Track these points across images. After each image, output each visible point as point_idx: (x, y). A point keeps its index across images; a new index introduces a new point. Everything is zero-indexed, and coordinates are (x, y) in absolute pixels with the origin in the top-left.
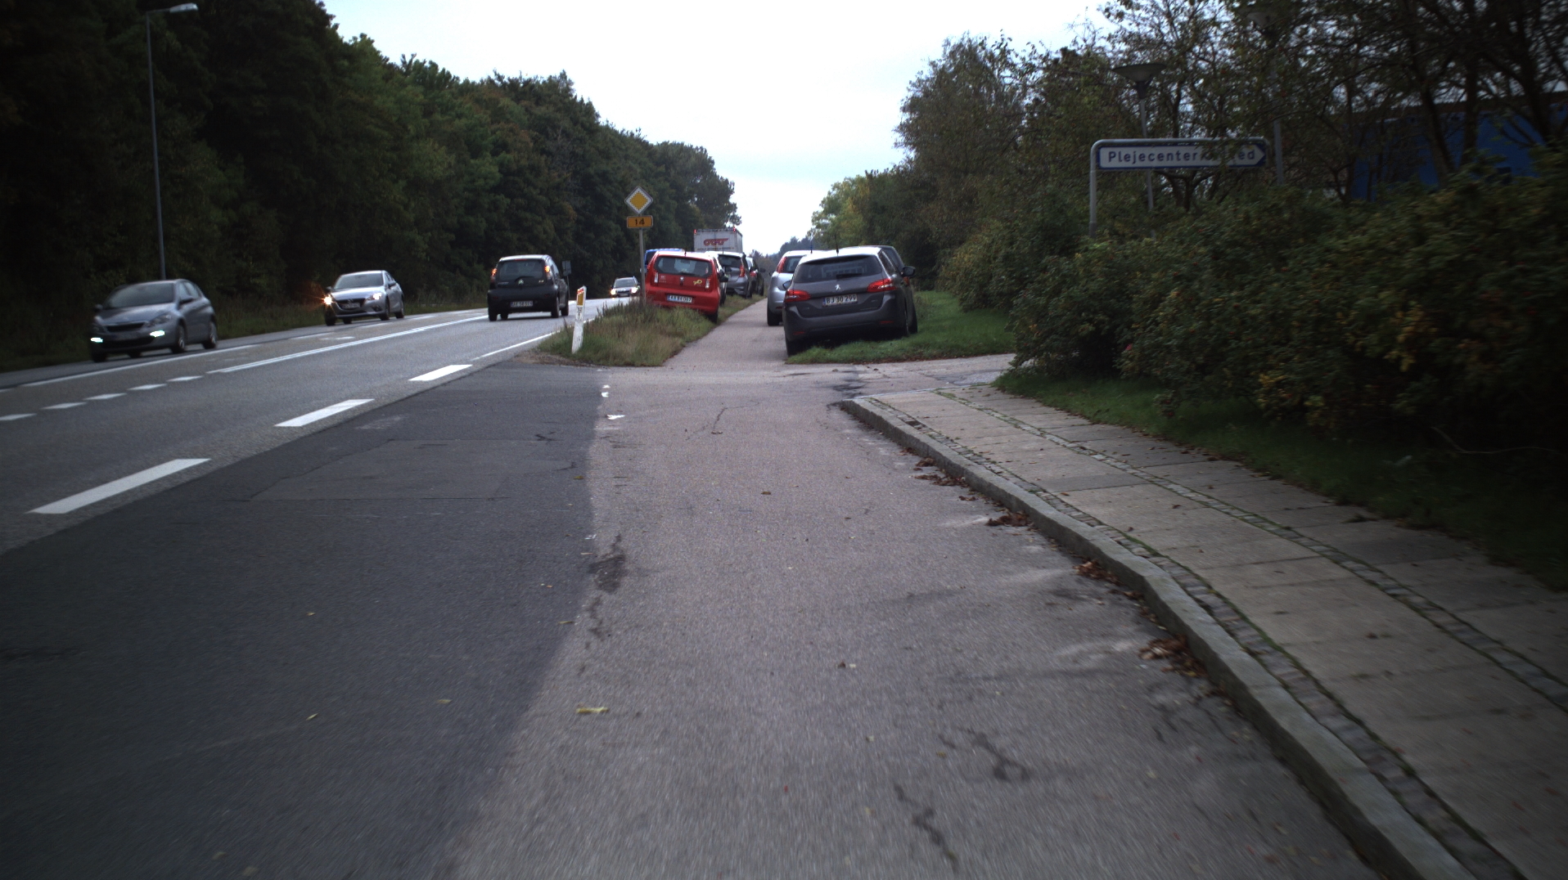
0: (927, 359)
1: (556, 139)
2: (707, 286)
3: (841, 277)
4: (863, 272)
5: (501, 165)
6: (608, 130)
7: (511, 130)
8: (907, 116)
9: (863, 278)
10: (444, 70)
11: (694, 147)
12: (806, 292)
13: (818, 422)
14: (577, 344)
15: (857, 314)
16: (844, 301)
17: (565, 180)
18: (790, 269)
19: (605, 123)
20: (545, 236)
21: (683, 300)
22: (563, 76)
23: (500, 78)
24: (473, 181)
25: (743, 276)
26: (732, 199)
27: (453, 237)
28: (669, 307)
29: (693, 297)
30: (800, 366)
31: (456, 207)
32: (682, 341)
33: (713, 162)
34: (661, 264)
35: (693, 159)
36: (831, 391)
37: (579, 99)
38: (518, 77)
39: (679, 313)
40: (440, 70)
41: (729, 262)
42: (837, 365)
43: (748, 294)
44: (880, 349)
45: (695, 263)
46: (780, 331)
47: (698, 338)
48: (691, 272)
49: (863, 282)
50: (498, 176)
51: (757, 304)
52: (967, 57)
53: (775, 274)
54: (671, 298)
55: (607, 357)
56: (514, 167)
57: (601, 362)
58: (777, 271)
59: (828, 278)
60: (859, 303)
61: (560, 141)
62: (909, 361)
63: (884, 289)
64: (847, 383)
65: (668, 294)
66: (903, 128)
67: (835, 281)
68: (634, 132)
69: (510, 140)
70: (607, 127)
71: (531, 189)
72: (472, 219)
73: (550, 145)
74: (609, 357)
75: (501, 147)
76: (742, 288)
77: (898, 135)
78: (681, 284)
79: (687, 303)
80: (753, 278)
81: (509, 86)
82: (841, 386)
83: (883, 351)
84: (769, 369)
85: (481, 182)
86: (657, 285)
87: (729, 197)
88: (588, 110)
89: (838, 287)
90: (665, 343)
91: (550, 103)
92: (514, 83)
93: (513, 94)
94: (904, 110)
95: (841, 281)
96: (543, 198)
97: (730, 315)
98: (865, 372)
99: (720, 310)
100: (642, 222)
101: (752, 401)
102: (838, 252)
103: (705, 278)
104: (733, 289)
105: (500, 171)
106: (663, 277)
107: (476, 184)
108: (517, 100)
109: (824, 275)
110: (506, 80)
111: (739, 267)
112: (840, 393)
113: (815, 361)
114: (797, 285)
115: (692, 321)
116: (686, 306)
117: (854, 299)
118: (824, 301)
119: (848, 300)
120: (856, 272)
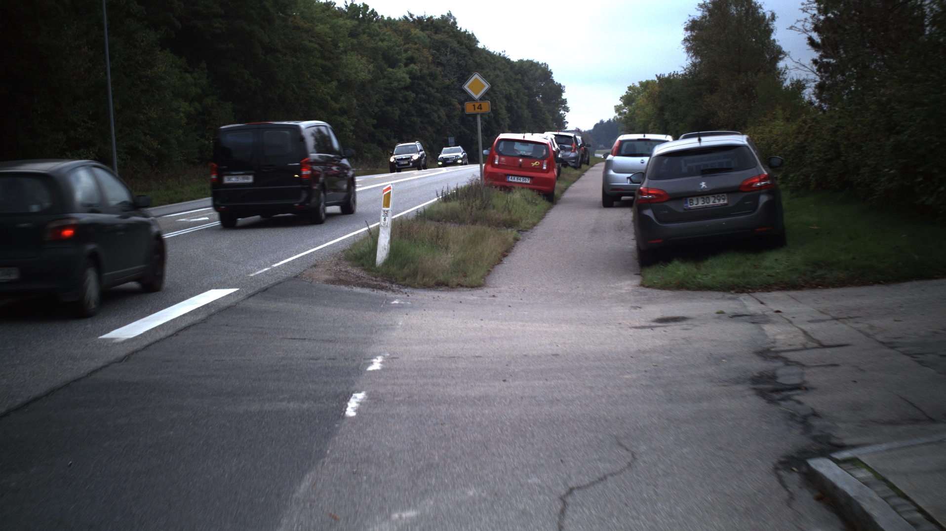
1: (446, 55)
2: (544, 168)
3: (706, 172)
4: (735, 165)
5: (410, 73)
6: (484, 51)
7: (418, 49)
9: (734, 174)
10: (373, 10)
11: (540, 63)
14: (382, 254)
15: (728, 219)
16: (711, 203)
17: (453, 83)
19: (482, 47)
20: (439, 120)
21: (521, 180)
22: (450, 14)
24: (391, 83)
25: (574, 152)
26: (564, 97)
29: (531, 178)
31: (378, 100)
32: (515, 230)
33: (552, 73)
34: (501, 147)
35: (540, 71)
37: (459, 29)
41: (563, 140)
43: (579, 165)
49: (734, 179)
50: (409, 80)
53: (609, 156)
54: (510, 179)
56: (419, 74)
58: (612, 154)
59: (690, 173)
60: (730, 205)
61: (449, 56)
63: (761, 187)
65: (507, 175)
66: (686, 41)
67: (700, 177)
68: (501, 53)
69: (416, 56)
71: (431, 89)
72: (390, 108)
73: (443, 59)
75: (410, 60)
79: (526, 184)
80: (582, 152)
81: (417, 21)
85: (395, 84)
86: (498, 166)
87: (561, 95)
88: (471, 38)
92: (420, 20)
93: (421, 26)
95: (707, 178)
96: (438, 95)
97: (566, 190)
98: (766, 318)
100: (480, 107)
102: (700, 140)
104: (567, 163)
105: (409, 77)
106: (503, 159)
107: (392, 85)
108: (423, 30)
109: (685, 170)
110: (415, 17)
111: (571, 144)
115: (529, 203)
116: (525, 186)
117: (724, 199)
118: (686, 203)
119: (717, 201)
120: (725, 166)
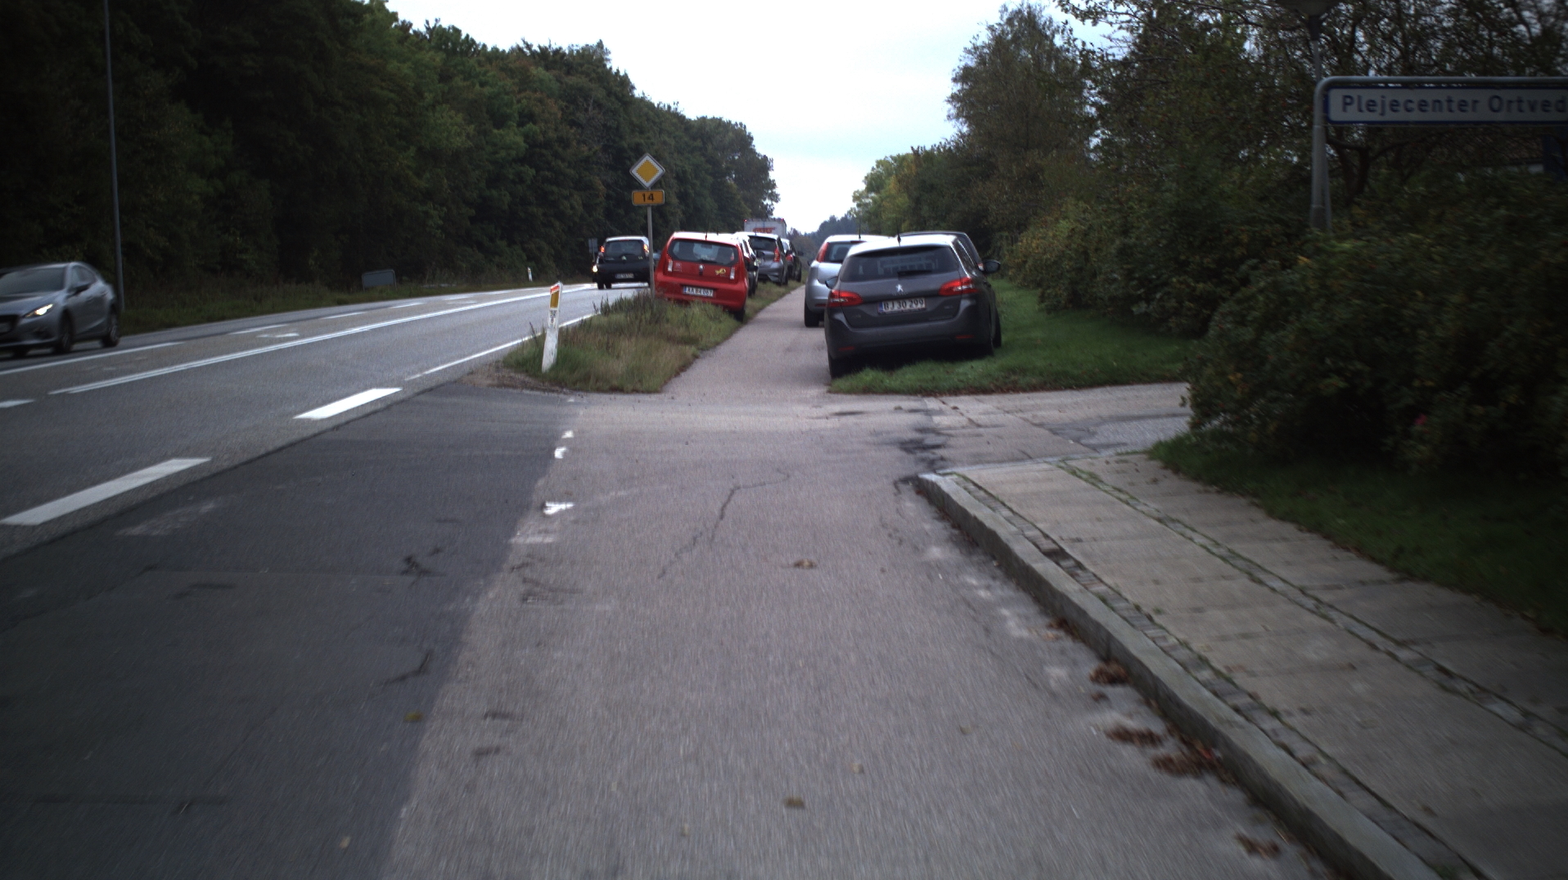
0: (1024, 390)
1: (586, 110)
2: (732, 277)
3: (904, 274)
4: (933, 267)
5: (526, 137)
6: (644, 103)
7: (541, 101)
8: (959, 86)
9: (934, 276)
10: (468, 36)
11: (733, 123)
12: (856, 294)
13: (884, 526)
14: (549, 358)
15: (926, 325)
16: (908, 307)
17: (595, 153)
18: (833, 258)
19: (641, 95)
20: (571, 212)
21: (702, 293)
22: (600, 45)
23: (529, 47)
24: (495, 153)
25: (778, 261)
27: (473, 212)
28: (685, 302)
29: (715, 290)
30: (848, 397)
31: (478, 180)
32: (694, 347)
33: (752, 139)
34: (676, 249)
35: (731, 134)
36: (898, 453)
37: (614, 70)
38: (547, 45)
39: (696, 310)
40: (463, 37)
41: (762, 244)
42: (899, 397)
43: (784, 281)
44: (958, 374)
45: (717, 248)
46: (819, 336)
47: (718, 344)
48: (713, 259)
49: (933, 282)
50: (523, 146)
51: (793, 293)
52: (1026, 24)
53: (815, 264)
54: (687, 291)
55: (586, 379)
56: (541, 138)
57: (578, 386)
58: (818, 260)
59: (887, 275)
60: (929, 309)
61: (591, 112)
62: (999, 393)
63: (962, 292)
64: (917, 436)
65: (684, 286)
66: (954, 98)
67: (896, 280)
68: (671, 105)
69: (537, 110)
70: (642, 100)
71: (560, 162)
72: (494, 193)
73: (581, 117)
74: (590, 378)
75: (527, 117)
76: (777, 274)
77: (950, 106)
78: (701, 273)
79: (708, 297)
80: (789, 262)
81: (538, 54)
82: (911, 441)
83: (961, 378)
84: (802, 401)
85: (503, 153)
86: (671, 274)
87: (767, 175)
88: (624, 83)
89: (899, 287)
90: (669, 355)
91: (582, 73)
92: (543, 53)
93: (543, 63)
94: (955, 80)
95: (905, 281)
96: (571, 172)
97: (761, 309)
98: (940, 412)
99: (749, 302)
100: (651, 197)
101: (778, 470)
102: (899, 240)
103: (729, 266)
104: (766, 275)
105: (525, 142)
106: (678, 265)
107: (498, 156)
108: (547, 68)
109: (881, 271)
110: (535, 48)
111: (774, 250)
112: (911, 457)
113: (868, 391)
114: (845, 284)
115: (711, 318)
116: (706, 300)
117: (922, 304)
118: (881, 306)
119: (914, 306)
120: (925, 268)
